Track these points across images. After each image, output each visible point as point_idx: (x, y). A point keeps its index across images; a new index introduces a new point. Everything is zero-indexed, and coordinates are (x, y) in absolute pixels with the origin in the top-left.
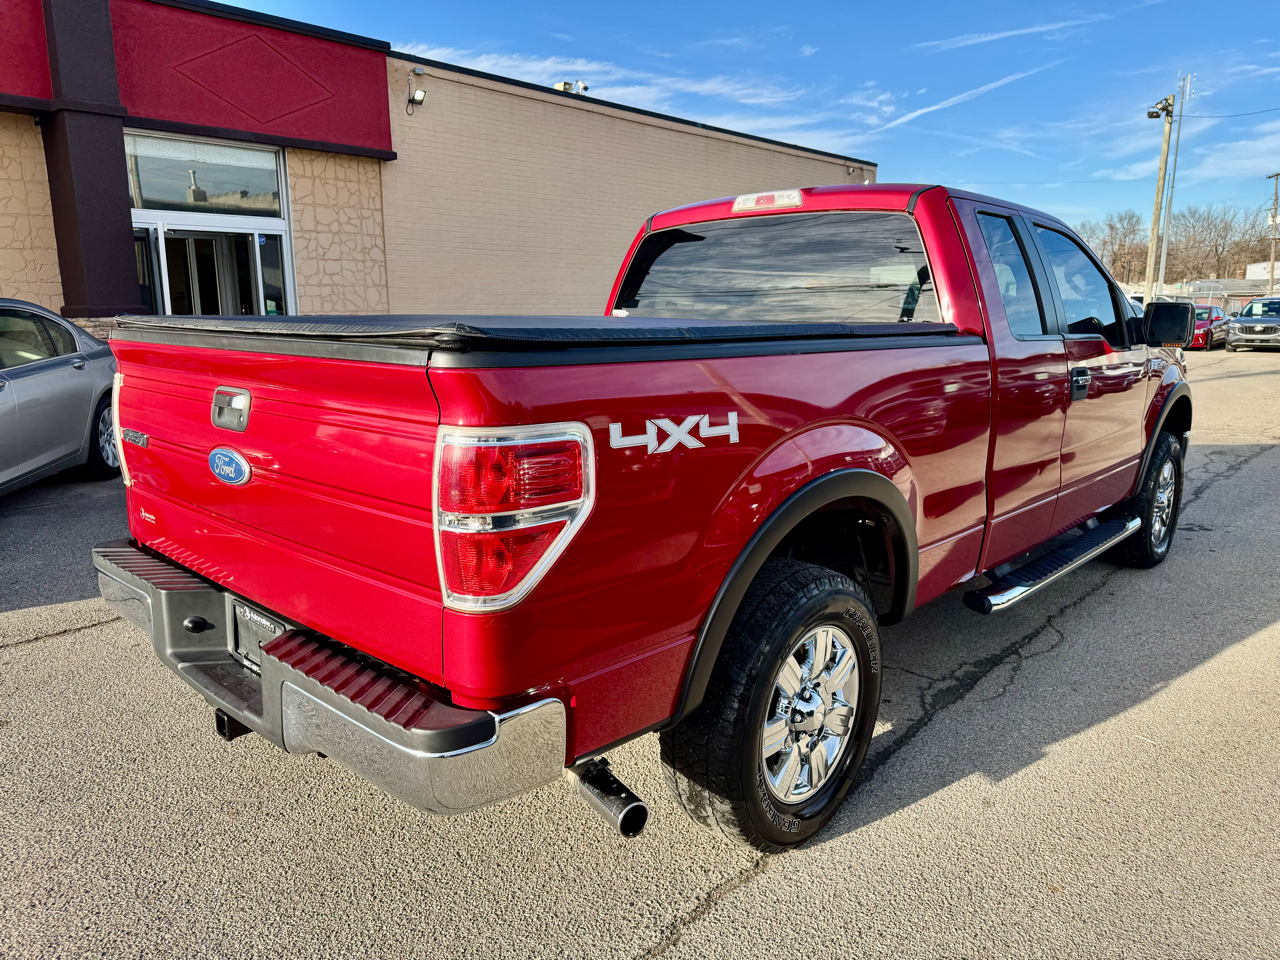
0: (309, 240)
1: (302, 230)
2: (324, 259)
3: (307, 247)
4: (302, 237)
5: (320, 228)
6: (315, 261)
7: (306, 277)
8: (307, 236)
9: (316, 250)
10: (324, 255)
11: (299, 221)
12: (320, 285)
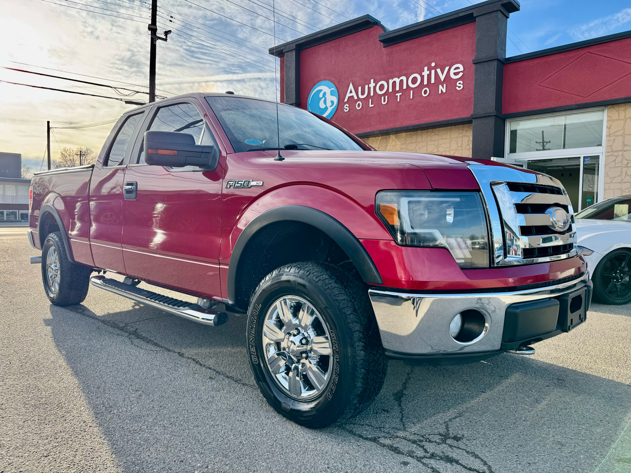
0: (617, 156)
1: (612, 151)
2: (627, 167)
3: (615, 161)
4: (612, 155)
5: (626, 148)
6: (620, 168)
7: (611, 178)
8: (616, 154)
9: (621, 162)
10: (627, 164)
11: (611, 146)
12: (621, 182)
